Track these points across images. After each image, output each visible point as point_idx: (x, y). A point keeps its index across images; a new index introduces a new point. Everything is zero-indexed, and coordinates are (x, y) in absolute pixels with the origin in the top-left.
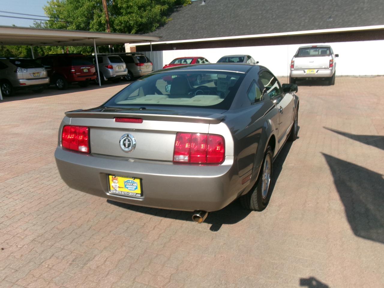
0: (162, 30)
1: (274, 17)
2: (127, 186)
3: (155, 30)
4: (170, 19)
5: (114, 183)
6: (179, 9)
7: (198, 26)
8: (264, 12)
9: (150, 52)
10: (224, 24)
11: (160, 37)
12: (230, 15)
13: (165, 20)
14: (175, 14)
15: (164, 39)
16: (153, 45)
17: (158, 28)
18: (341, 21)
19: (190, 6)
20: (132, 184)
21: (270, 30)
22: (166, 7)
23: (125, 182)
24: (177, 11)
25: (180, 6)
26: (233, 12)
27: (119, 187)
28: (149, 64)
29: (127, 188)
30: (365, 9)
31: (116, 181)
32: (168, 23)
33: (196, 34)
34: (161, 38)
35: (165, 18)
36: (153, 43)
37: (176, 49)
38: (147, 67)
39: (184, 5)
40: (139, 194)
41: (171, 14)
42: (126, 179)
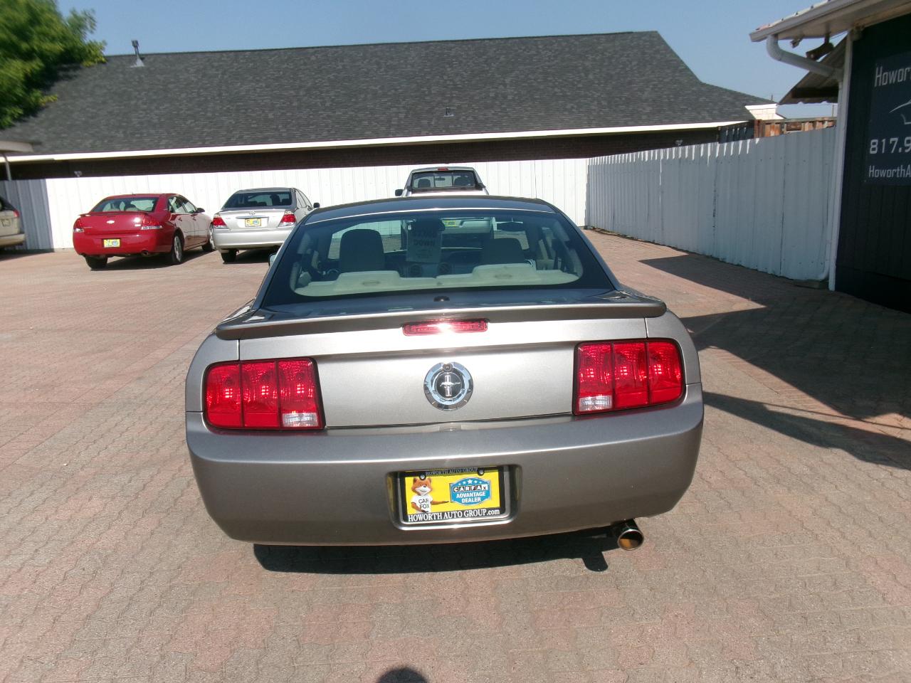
0: (31, 124)
1: (328, 104)
2: (458, 496)
3: (11, 126)
4: (51, 98)
5: (419, 494)
6: (71, 73)
7: (139, 118)
8: (302, 93)
9: (6, 182)
10: (209, 114)
11: (33, 143)
12: (220, 95)
13: (37, 98)
14: (60, 86)
15: (44, 150)
16: (13, 165)
17: (19, 119)
18: (470, 119)
19: (104, 68)
20: (473, 488)
21: (325, 134)
22: (36, 65)
23: (452, 487)
24: (69, 78)
25: (74, 65)
26: (224, 88)
27: (433, 503)
28: (11, 214)
29: (460, 500)
30: (510, 97)
31: (427, 489)
32: (47, 107)
33: (138, 138)
34: (37, 146)
35: (38, 93)
36: (12, 159)
37: (81, 176)
38: (6, 222)
39: (85, 63)
40: (494, 509)
41: (53, 85)
42: (455, 479)
